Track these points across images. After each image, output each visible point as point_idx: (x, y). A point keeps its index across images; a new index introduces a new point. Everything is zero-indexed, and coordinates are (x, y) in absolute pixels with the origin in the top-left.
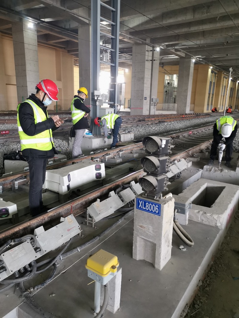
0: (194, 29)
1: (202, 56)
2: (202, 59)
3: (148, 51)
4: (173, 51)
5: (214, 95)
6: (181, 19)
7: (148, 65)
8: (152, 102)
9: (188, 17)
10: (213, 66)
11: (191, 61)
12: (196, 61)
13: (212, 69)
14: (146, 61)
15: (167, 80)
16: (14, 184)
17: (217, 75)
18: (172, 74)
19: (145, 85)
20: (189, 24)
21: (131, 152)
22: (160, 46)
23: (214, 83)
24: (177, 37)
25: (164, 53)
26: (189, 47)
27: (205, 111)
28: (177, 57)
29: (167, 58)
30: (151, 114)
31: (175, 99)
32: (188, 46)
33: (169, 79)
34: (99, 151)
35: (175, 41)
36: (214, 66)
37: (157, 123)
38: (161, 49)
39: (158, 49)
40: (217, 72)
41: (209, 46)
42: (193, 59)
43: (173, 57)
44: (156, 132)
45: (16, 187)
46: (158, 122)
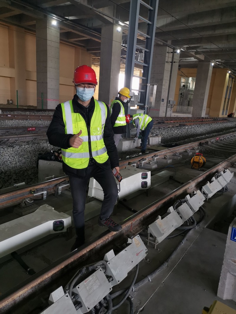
0: (218, 32)
1: (222, 60)
2: (222, 63)
3: (168, 52)
4: (193, 54)
5: (230, 99)
6: (207, 21)
7: (168, 66)
8: (169, 104)
9: (216, 20)
10: (231, 71)
11: (210, 65)
12: (215, 65)
13: (230, 73)
14: (166, 63)
15: (183, 82)
16: (58, 189)
17: (234, 79)
18: (188, 77)
19: (163, 87)
20: (214, 27)
21: (165, 158)
22: (180, 48)
23: (231, 88)
24: (199, 40)
25: (183, 55)
27: (221, 116)
28: (196, 60)
29: (185, 60)
30: (167, 116)
31: (189, 101)
32: (209, 50)
33: (184, 81)
34: (134, 156)
35: (198, 43)
37: (177, 127)
38: (181, 51)
39: (178, 51)
40: (234, 77)
41: (231, 50)
42: (212, 62)
44: (178, 136)
45: (60, 192)
46: (179, 125)
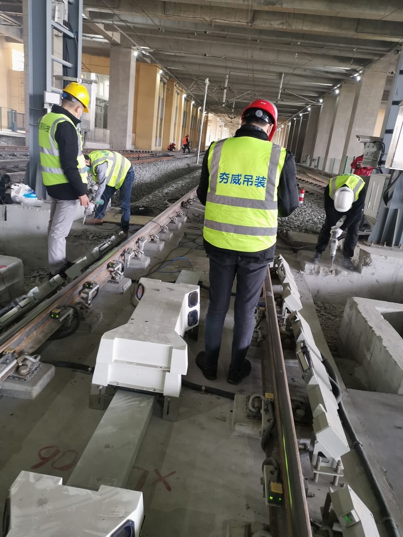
1: (151, 48)
2: (149, 53)
5: (163, 120)
10: (163, 70)
11: (132, 54)
12: (139, 55)
13: (161, 75)
17: (166, 86)
18: (91, 72)
21: (152, 240)
23: (163, 99)
24: (117, 2)
26: (134, 27)
27: (153, 148)
28: (106, 41)
29: (84, 37)
35: (113, 8)
36: (165, 69)
40: (166, 81)
41: (169, 32)
43: (99, 38)
